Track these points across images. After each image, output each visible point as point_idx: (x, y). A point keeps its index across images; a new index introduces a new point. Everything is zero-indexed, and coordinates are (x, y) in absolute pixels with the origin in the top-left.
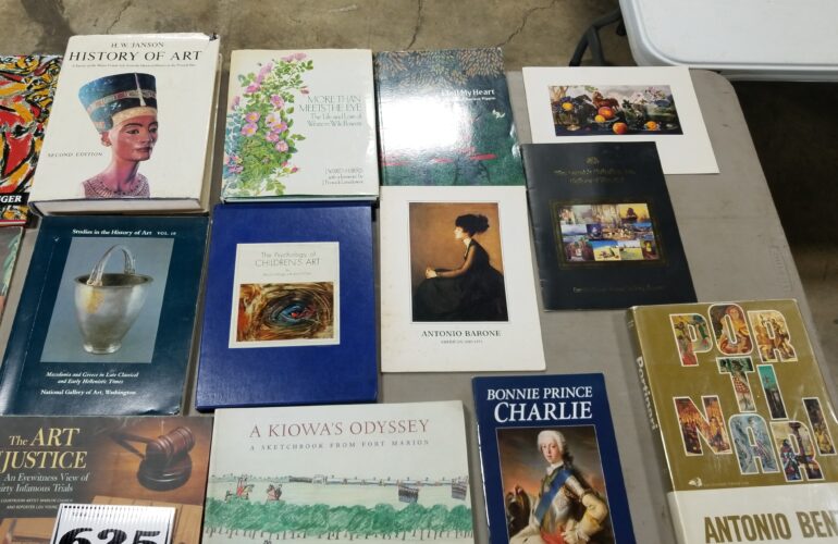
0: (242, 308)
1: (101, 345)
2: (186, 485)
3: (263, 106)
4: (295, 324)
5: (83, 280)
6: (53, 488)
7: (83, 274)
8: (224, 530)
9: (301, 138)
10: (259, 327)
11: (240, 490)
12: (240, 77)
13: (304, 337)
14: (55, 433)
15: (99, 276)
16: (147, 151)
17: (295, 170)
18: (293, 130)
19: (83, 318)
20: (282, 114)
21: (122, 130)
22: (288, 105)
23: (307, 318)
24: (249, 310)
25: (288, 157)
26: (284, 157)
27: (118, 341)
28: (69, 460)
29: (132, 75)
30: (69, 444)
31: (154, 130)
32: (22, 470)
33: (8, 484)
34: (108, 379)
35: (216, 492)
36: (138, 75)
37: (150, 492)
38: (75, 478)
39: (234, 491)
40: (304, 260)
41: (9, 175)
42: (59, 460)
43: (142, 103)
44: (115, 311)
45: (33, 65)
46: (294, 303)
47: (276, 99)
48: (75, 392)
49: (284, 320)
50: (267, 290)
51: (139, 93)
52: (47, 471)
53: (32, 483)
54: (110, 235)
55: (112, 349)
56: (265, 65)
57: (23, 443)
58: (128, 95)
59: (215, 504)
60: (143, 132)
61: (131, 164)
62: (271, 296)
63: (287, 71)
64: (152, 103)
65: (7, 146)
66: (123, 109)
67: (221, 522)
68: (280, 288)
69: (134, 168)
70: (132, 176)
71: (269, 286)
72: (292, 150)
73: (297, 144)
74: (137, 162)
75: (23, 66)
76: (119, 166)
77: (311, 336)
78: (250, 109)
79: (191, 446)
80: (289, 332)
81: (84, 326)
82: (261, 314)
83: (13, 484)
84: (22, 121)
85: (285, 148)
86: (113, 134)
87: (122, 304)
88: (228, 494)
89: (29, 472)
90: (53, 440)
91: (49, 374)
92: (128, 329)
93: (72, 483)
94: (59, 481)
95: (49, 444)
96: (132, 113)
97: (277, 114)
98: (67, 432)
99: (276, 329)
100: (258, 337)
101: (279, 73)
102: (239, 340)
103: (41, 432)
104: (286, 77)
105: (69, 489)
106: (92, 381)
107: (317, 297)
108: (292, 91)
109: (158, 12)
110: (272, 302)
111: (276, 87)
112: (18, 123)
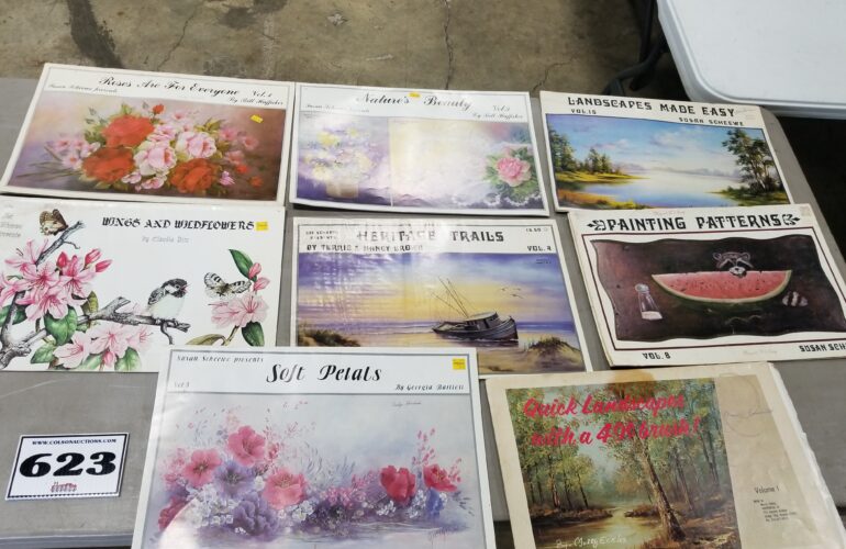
109: (206, 53)
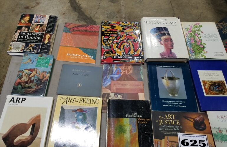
0: (204, 87)
1: (174, 94)
2: (206, 130)
3: (194, 36)
4: (218, 91)
5: (163, 78)
6: (174, 129)
7: (162, 76)
8: (219, 141)
9: (205, 44)
10: (210, 91)
11: (220, 131)
12: (186, 28)
13: (222, 94)
14: (170, 116)
15: (166, 77)
16: (172, 46)
17: (207, 52)
18: (203, 42)
19: (166, 87)
20: (199, 38)
21: (164, 41)
22: (199, 36)
23: (221, 89)
24: (206, 87)
25: (204, 49)
26: (203, 49)
27: (177, 93)
28: (175, 122)
29: (162, 27)
30: (174, 118)
31: (172, 41)
32: (165, 124)
33: (162, 128)
34: (178, 103)
35: (214, 131)
36: (163, 27)
37: (198, 131)
38: (178, 127)
39: (218, 131)
40: (215, 75)
41: (136, 51)
42: (173, 123)
43: (167, 34)
44: (173, 86)
45: (133, 24)
46: (216, 86)
47: (196, 34)
48: (171, 106)
49: (216, 90)
50: (208, 82)
51: (165, 32)
52: (171, 125)
53: (169, 128)
54: (165, 67)
55: (176, 95)
56: (190, 26)
57: (163, 118)
58: (162, 32)
59: (215, 134)
60: (169, 42)
61: (169, 50)
62: (210, 84)
63: (196, 27)
64: (169, 34)
65: (133, 44)
66: (162, 36)
67: (218, 139)
68: (212, 82)
69: (171, 51)
70: (171, 53)
71: (209, 81)
72: (204, 47)
73: (205, 46)
74: (171, 49)
75: (130, 25)
76: (167, 50)
77: (223, 94)
78: (191, 37)
79: (204, 120)
80: (218, 93)
81: (167, 89)
82: (209, 88)
83: (164, 128)
84: (135, 38)
85: (202, 47)
86: (162, 42)
87: (174, 84)
88: (217, 132)
89: (166, 125)
90: (170, 117)
91: (163, 101)
92: (178, 91)
93: (178, 128)
94: (175, 128)
95: (169, 118)
96: (165, 37)
97: (198, 38)
98: (172, 116)
99: (214, 92)
100: (211, 94)
101: (195, 28)
102: (206, 94)
103: (166, 115)
104: (196, 29)
105: (178, 130)
106: (174, 103)
107: (221, 84)
108: (199, 32)
110: (211, 85)
111: (195, 31)
112: (133, 39)
